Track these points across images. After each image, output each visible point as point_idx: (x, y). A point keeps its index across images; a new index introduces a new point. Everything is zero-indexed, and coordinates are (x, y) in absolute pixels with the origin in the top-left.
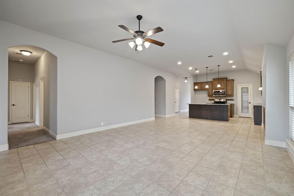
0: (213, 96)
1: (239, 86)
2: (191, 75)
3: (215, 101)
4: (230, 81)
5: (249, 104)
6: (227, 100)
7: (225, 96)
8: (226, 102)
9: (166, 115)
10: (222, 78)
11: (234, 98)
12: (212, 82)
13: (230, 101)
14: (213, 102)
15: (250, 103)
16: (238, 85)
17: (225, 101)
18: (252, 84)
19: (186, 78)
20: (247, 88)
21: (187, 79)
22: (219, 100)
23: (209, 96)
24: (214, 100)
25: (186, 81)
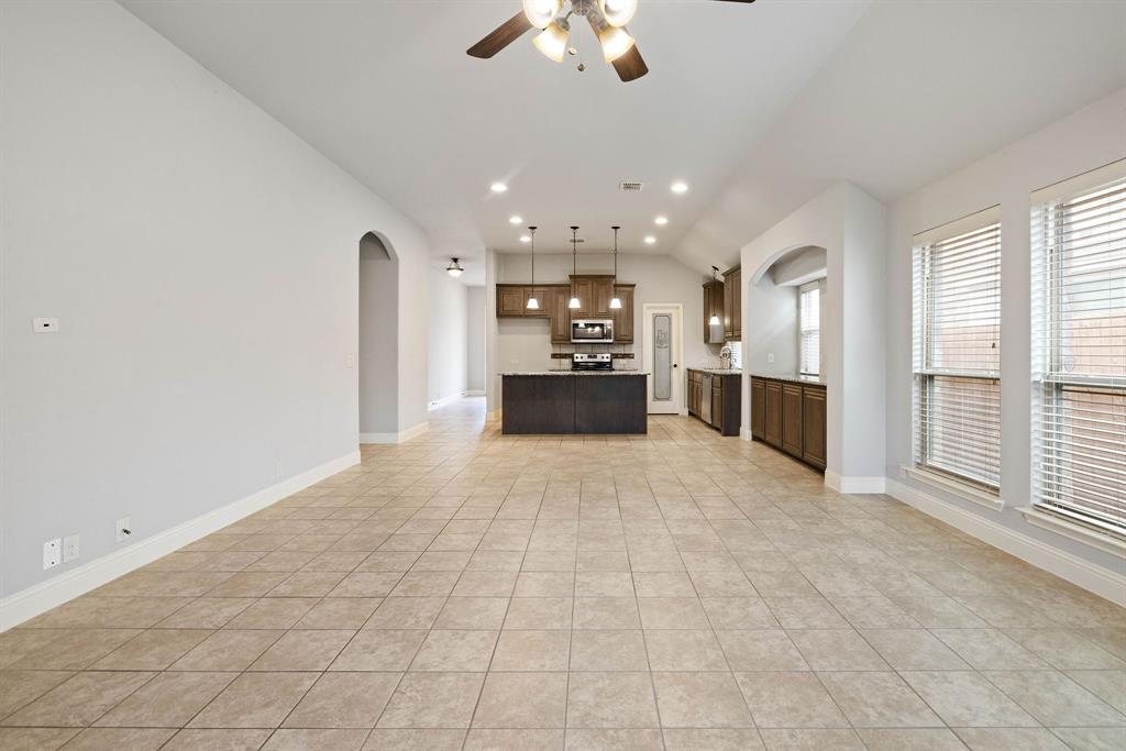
0: (573, 341)
1: (649, 308)
2: (488, 250)
3: (576, 360)
4: (626, 289)
5: (674, 369)
6: (615, 356)
7: (611, 341)
8: (611, 363)
9: (399, 434)
10: (602, 277)
11: (633, 349)
12: (569, 286)
13: (621, 360)
14: (567, 363)
15: (675, 366)
16: (645, 305)
17: (609, 360)
18: (681, 305)
19: (455, 260)
20: (669, 317)
21: (461, 264)
22: (590, 357)
23: (555, 341)
24: (571, 356)
25: (455, 273)
